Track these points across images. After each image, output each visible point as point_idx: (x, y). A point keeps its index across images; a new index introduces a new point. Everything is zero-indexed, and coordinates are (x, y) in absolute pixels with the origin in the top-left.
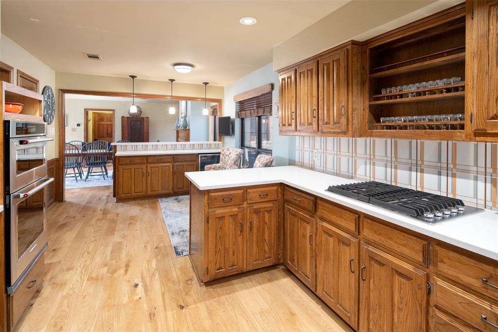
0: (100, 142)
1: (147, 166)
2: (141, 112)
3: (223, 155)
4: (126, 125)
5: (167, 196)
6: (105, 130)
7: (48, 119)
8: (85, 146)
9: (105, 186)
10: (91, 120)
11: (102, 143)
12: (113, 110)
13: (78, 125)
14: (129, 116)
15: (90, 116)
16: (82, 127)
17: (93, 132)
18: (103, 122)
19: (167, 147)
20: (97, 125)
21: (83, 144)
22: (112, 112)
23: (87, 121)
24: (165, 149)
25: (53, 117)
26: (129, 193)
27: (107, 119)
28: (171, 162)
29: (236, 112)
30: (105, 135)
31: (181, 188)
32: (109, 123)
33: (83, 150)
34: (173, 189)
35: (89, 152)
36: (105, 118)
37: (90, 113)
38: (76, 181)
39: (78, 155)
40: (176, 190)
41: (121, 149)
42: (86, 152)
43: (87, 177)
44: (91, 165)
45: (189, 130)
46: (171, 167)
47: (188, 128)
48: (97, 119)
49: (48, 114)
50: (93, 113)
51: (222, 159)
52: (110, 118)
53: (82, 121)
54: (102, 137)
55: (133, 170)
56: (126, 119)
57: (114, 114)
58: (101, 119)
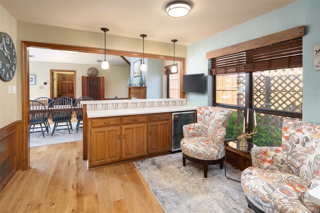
0: (64, 99)
1: (121, 127)
2: (98, 73)
3: (201, 114)
4: (86, 84)
5: (142, 158)
6: (67, 87)
7: (5, 74)
8: (51, 103)
9: (72, 143)
10: (56, 80)
11: (66, 100)
12: (75, 71)
13: (45, 83)
14: (88, 76)
15: (55, 77)
16: (49, 85)
17: (57, 89)
18: (65, 81)
19: (136, 106)
20: (60, 84)
21: (50, 101)
22: (73, 73)
23: (52, 80)
24: (135, 107)
25: (13, 73)
26: (103, 159)
27: (69, 79)
28: (145, 122)
29: (209, 69)
30: (67, 92)
31: (156, 149)
32: (70, 82)
33: (49, 107)
34: (148, 150)
35: (55, 108)
36: (67, 78)
37: (55, 73)
38: (43, 136)
39: (44, 111)
40: (150, 152)
41: (92, 108)
42: (52, 108)
43: (53, 132)
44: (57, 120)
45: (146, 87)
46: (146, 127)
47: (143, 86)
48: (60, 78)
49: (6, 68)
50: (57, 74)
51: (201, 118)
52: (71, 79)
53: (48, 80)
54: (65, 93)
55: (107, 133)
56: (86, 79)
57: (75, 74)
58: (63, 78)
